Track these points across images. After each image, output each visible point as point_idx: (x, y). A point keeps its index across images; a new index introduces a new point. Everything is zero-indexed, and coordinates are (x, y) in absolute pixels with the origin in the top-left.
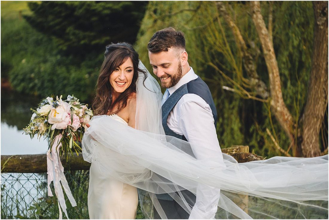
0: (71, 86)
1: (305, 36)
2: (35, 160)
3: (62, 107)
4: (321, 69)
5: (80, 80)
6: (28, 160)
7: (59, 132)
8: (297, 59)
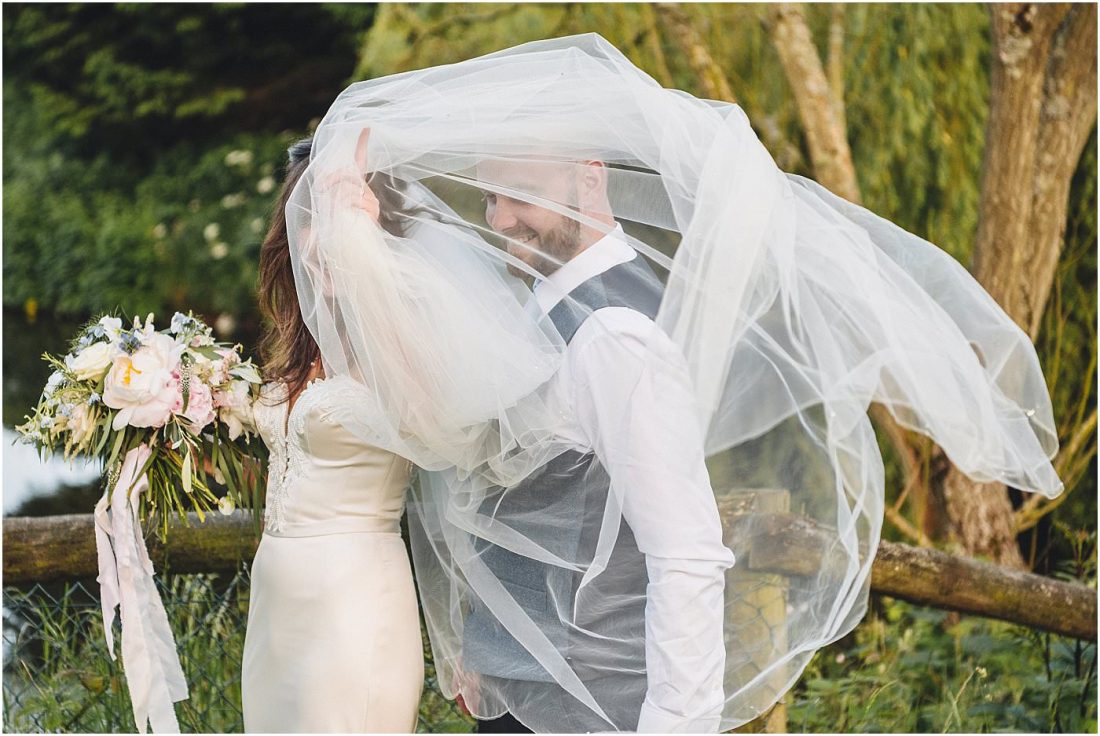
0: (102, 266)
1: (948, 98)
2: (43, 538)
3: (151, 352)
4: (1012, 217)
5: (132, 244)
6: (19, 539)
7: (138, 438)
8: (921, 180)
